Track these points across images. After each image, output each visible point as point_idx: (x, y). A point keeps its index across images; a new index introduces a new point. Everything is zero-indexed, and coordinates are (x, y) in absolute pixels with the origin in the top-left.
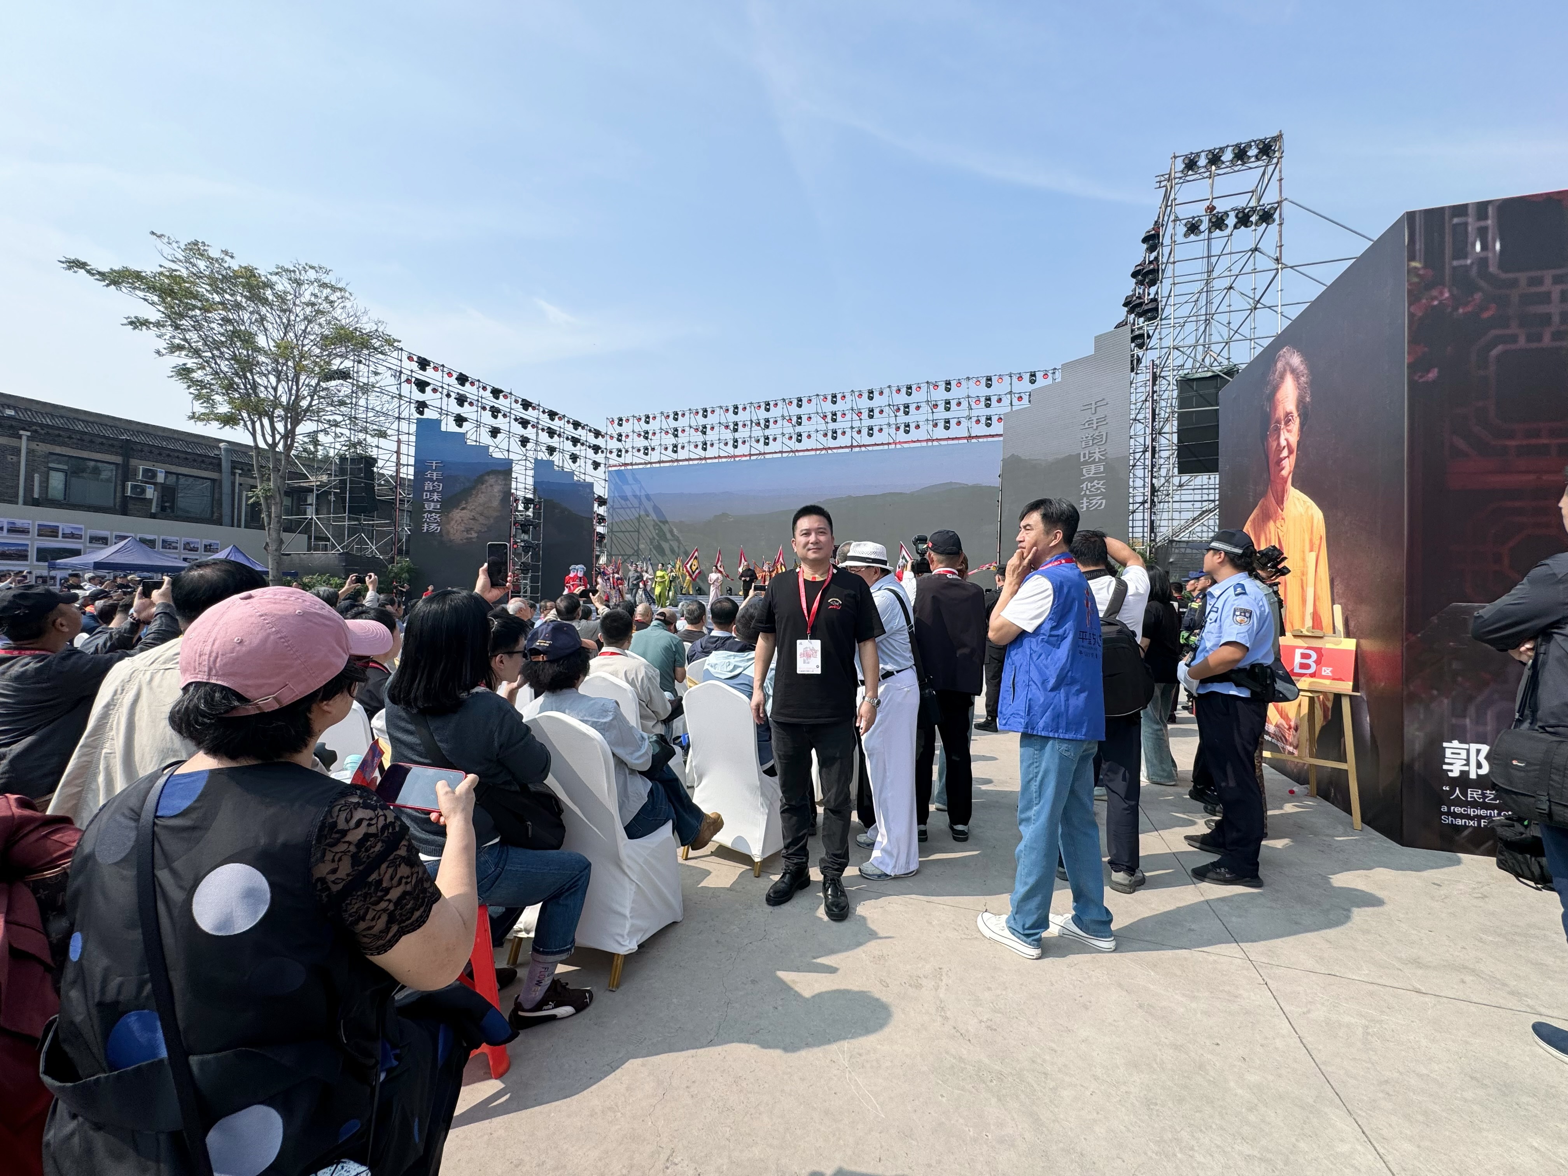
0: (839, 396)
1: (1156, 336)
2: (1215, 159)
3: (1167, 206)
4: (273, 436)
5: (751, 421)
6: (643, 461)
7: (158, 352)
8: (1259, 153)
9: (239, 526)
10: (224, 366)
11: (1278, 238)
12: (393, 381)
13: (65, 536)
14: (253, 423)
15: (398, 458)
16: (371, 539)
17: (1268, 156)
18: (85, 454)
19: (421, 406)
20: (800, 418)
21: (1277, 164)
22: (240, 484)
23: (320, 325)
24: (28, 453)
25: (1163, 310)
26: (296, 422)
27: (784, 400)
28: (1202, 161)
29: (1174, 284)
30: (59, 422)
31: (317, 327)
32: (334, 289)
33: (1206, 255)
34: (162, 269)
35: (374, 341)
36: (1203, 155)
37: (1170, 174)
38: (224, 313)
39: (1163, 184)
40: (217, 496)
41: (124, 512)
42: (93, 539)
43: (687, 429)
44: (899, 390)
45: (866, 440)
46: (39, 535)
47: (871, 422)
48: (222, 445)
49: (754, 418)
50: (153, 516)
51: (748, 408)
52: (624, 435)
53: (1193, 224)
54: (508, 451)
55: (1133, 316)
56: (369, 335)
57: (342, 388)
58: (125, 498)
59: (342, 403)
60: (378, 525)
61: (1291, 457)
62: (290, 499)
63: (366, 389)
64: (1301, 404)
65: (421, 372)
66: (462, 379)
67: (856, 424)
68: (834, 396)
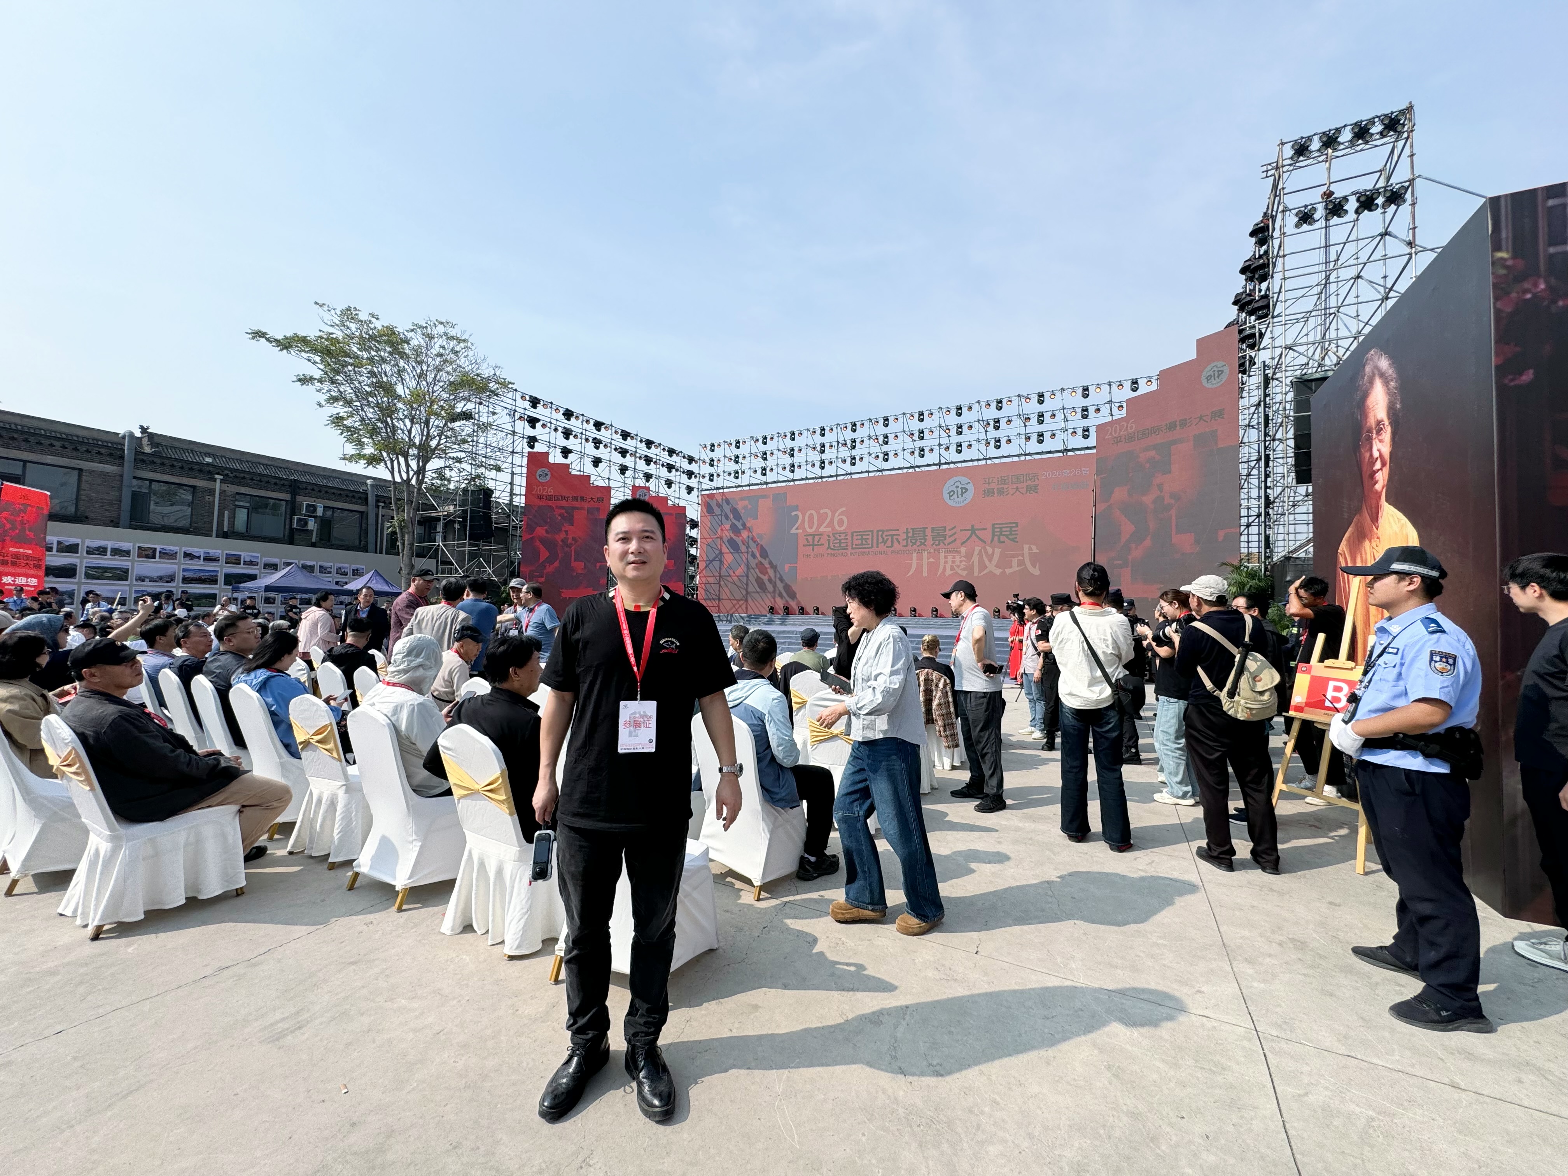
0: (926, 414)
1: (1268, 335)
2: (1330, 141)
3: (1276, 196)
4: (408, 473)
5: (838, 442)
6: (733, 485)
7: (319, 404)
8: (1384, 129)
9: (381, 553)
10: (370, 413)
11: (1409, 219)
12: (508, 419)
13: (245, 563)
14: (392, 462)
15: (512, 489)
16: (488, 563)
17: (1395, 131)
18: (262, 493)
19: (532, 441)
20: (887, 437)
21: (1407, 139)
22: (383, 516)
23: (448, 373)
24: (220, 493)
25: (1274, 306)
26: (426, 460)
27: (870, 420)
28: (1315, 145)
29: (1285, 279)
30: (245, 467)
31: (444, 375)
32: (459, 341)
33: (1323, 244)
34: (321, 334)
35: (491, 385)
36: (1316, 138)
37: (1277, 162)
38: (370, 367)
39: (1270, 173)
40: (364, 526)
41: (291, 542)
42: (267, 566)
43: (775, 452)
44: (989, 405)
45: (956, 457)
46: (226, 563)
47: (959, 439)
48: (369, 482)
49: (841, 440)
50: (313, 545)
51: (834, 429)
52: (716, 460)
53: (1306, 213)
54: (609, 479)
55: (1244, 314)
56: (488, 379)
57: (464, 427)
58: (292, 530)
59: (464, 441)
60: (495, 550)
61: (1384, 469)
62: (423, 528)
63: (484, 427)
64: (1391, 410)
65: (533, 410)
66: (568, 414)
67: (945, 441)
68: (921, 414)
